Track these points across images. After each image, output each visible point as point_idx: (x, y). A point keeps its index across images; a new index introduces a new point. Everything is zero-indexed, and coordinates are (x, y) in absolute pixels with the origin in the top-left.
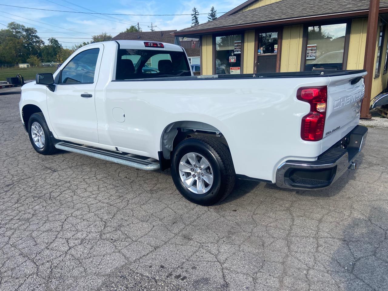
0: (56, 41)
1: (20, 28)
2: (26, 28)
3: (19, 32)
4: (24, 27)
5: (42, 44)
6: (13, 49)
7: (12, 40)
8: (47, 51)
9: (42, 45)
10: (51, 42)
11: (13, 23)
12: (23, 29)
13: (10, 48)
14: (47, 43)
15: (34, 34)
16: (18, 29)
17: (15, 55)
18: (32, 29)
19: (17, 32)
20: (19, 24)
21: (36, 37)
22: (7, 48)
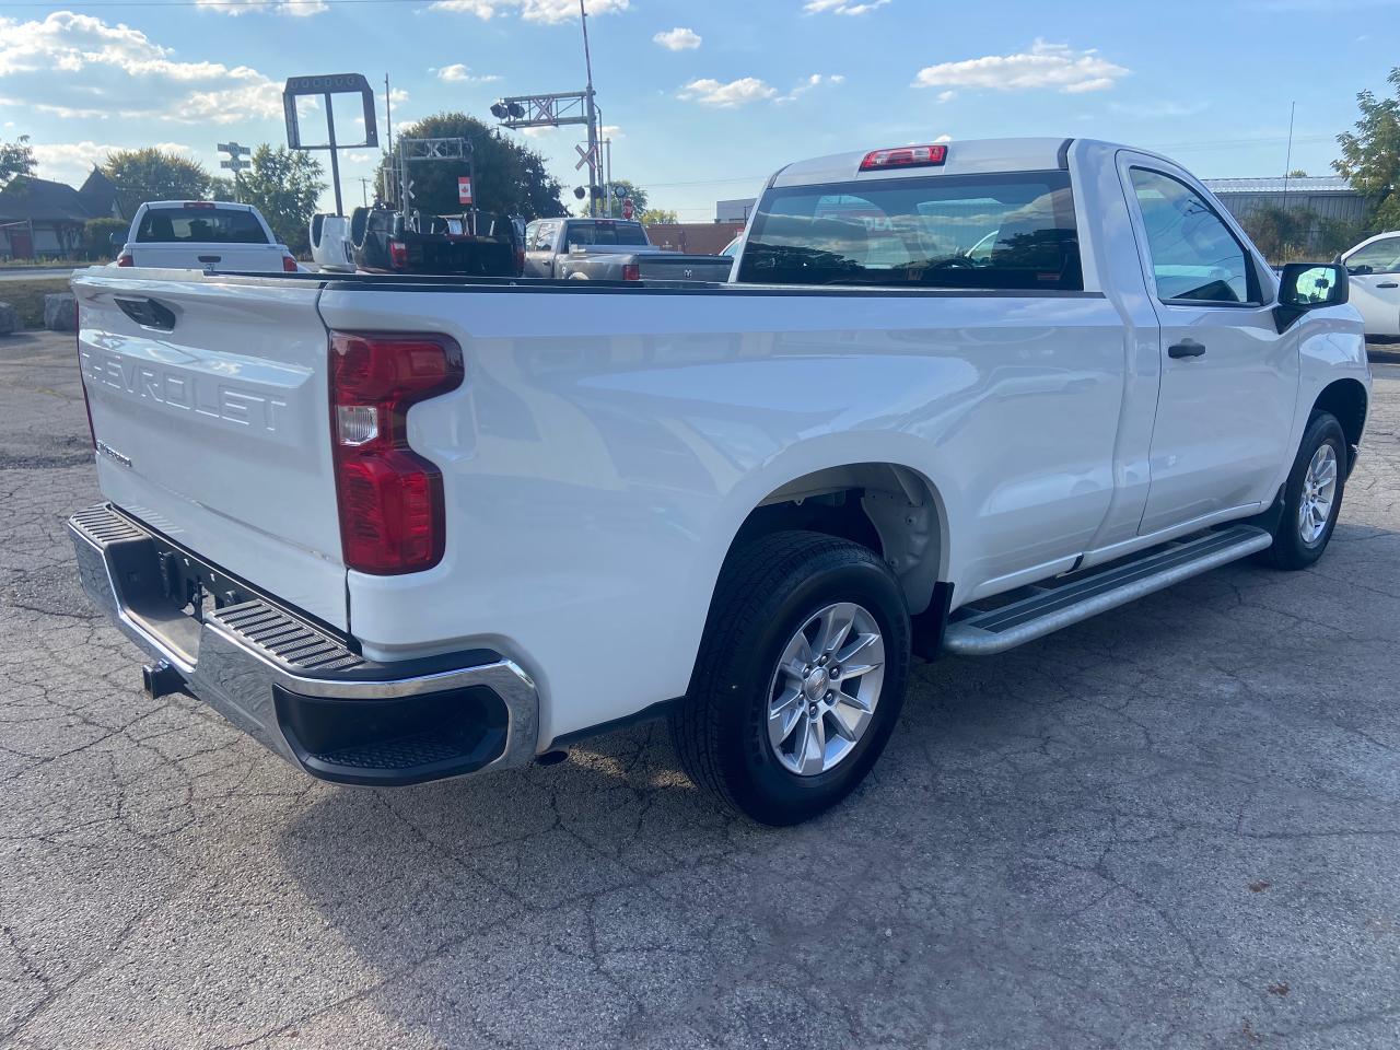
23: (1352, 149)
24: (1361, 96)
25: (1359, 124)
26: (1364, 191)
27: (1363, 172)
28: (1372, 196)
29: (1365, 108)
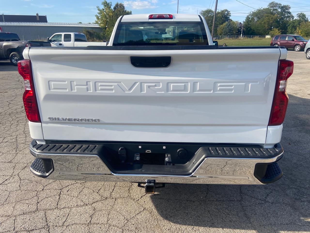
0: (304, 15)
1: (277, 6)
2: (282, 5)
3: (276, 10)
5: (291, 19)
6: (267, 23)
7: (268, 16)
8: (293, 24)
10: (299, 16)
11: (273, 2)
12: (279, 7)
13: (265, 23)
14: (296, 18)
15: (287, 10)
16: (275, 7)
17: (267, 28)
18: (287, 6)
19: (274, 10)
20: (277, 3)
21: (289, 13)
23: (98, 18)
24: (97, 7)
25: (98, 13)
26: (102, 27)
27: (101, 23)
28: (103, 28)
29: (99, 10)
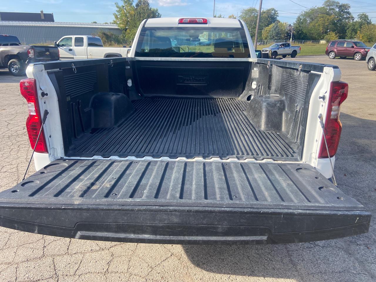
0: (366, 17)
1: (335, 5)
2: (341, 4)
3: (333, 9)
4: (339, 3)
6: (322, 25)
7: (323, 17)
8: (353, 27)
9: (351, 21)
10: (361, 18)
12: (337, 6)
13: (319, 25)
14: (356, 19)
15: (346, 10)
16: (332, 6)
17: (322, 31)
18: (347, 5)
19: (330, 9)
20: (335, 1)
21: (349, 13)
22: (317, 25)
23: (116, 17)
24: (115, 3)
25: (117, 11)
26: (122, 29)
27: (120, 24)
29: (118, 7)
